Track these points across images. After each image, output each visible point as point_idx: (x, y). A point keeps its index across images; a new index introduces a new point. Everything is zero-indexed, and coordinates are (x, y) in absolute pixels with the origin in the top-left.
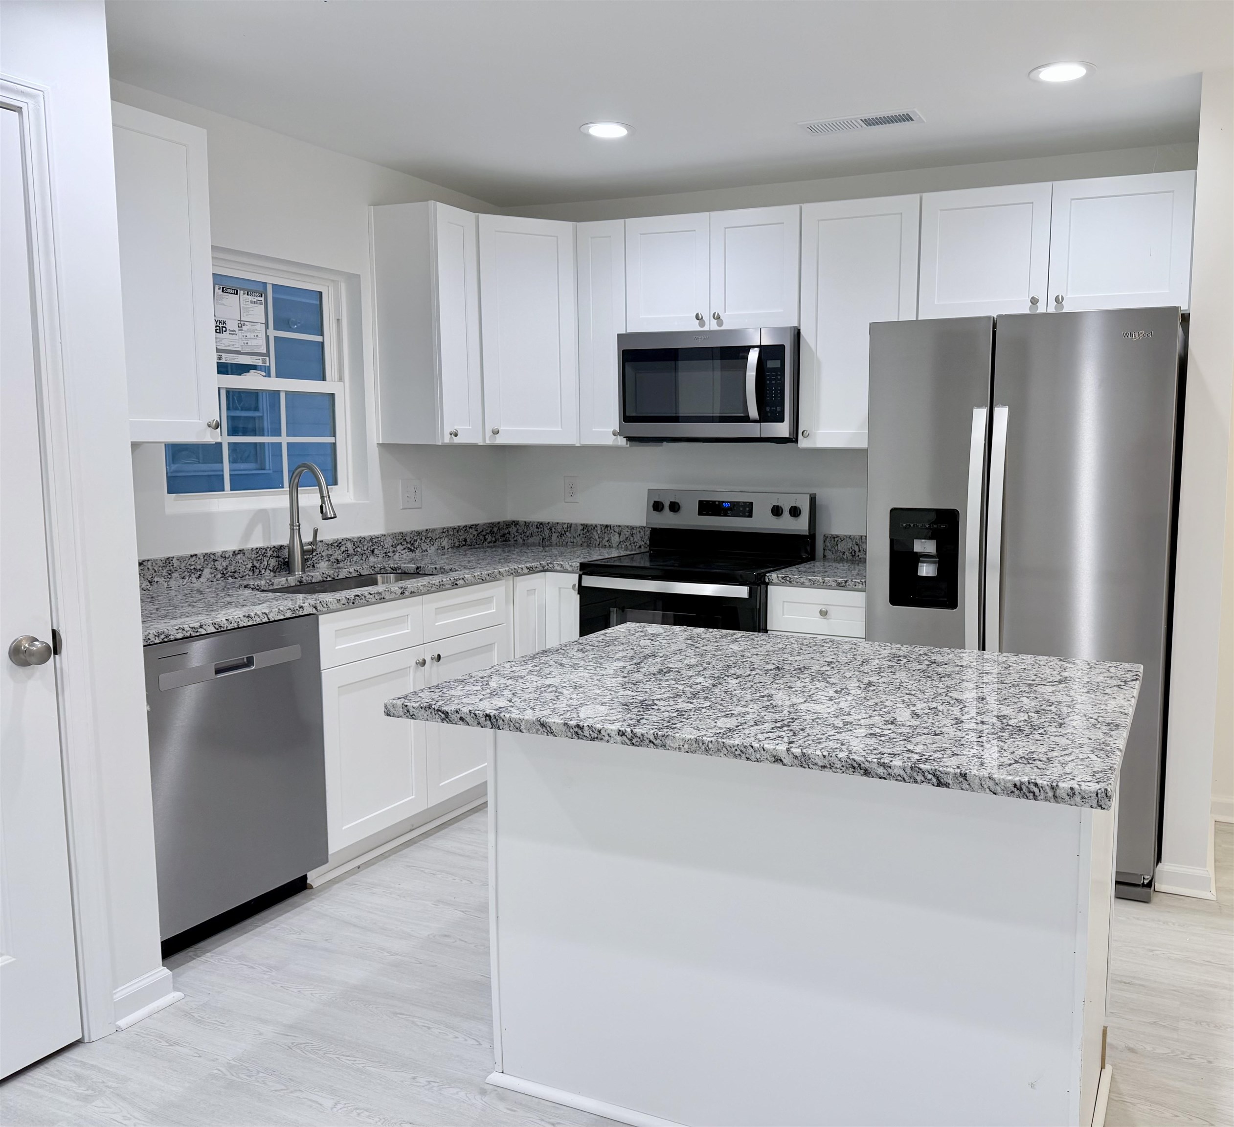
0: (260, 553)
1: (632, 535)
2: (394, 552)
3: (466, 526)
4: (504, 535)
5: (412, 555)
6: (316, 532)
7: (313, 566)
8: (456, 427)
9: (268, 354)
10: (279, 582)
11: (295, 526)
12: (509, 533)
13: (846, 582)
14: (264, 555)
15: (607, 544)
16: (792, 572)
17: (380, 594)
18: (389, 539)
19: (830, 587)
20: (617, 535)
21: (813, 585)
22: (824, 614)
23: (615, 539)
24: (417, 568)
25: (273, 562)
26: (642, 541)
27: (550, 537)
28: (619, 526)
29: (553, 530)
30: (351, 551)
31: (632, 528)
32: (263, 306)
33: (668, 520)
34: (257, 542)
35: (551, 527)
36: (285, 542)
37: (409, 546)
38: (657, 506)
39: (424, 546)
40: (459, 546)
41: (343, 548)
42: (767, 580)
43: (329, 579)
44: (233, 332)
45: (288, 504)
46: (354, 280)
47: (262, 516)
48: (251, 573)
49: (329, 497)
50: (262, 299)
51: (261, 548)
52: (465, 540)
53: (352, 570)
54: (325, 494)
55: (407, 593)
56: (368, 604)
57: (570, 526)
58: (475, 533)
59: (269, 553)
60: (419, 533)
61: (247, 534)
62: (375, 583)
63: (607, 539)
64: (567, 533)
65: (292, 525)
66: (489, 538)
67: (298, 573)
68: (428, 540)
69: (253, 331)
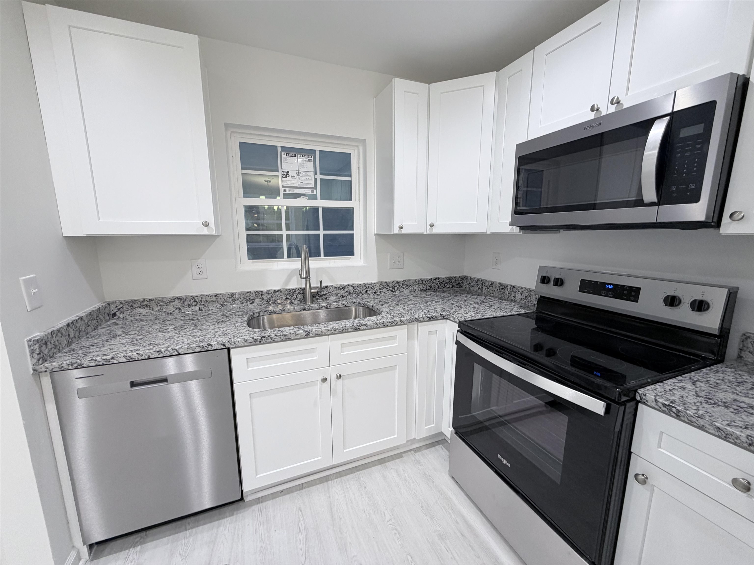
1: (530, 295)
6: (321, 282)
7: (326, 299)
9: (315, 188)
15: (513, 298)
18: (378, 285)
22: (742, 485)
27: (482, 289)
28: (522, 288)
29: (484, 284)
30: (351, 291)
31: (530, 291)
32: (313, 162)
33: (552, 292)
34: (292, 286)
35: (483, 282)
38: (544, 280)
40: (426, 290)
41: (346, 290)
42: (638, 399)
44: (293, 177)
48: (285, 301)
52: (431, 286)
53: (340, 304)
57: (493, 283)
58: (438, 282)
60: (398, 282)
65: (306, 278)
66: (448, 286)
68: (404, 287)
69: (306, 176)
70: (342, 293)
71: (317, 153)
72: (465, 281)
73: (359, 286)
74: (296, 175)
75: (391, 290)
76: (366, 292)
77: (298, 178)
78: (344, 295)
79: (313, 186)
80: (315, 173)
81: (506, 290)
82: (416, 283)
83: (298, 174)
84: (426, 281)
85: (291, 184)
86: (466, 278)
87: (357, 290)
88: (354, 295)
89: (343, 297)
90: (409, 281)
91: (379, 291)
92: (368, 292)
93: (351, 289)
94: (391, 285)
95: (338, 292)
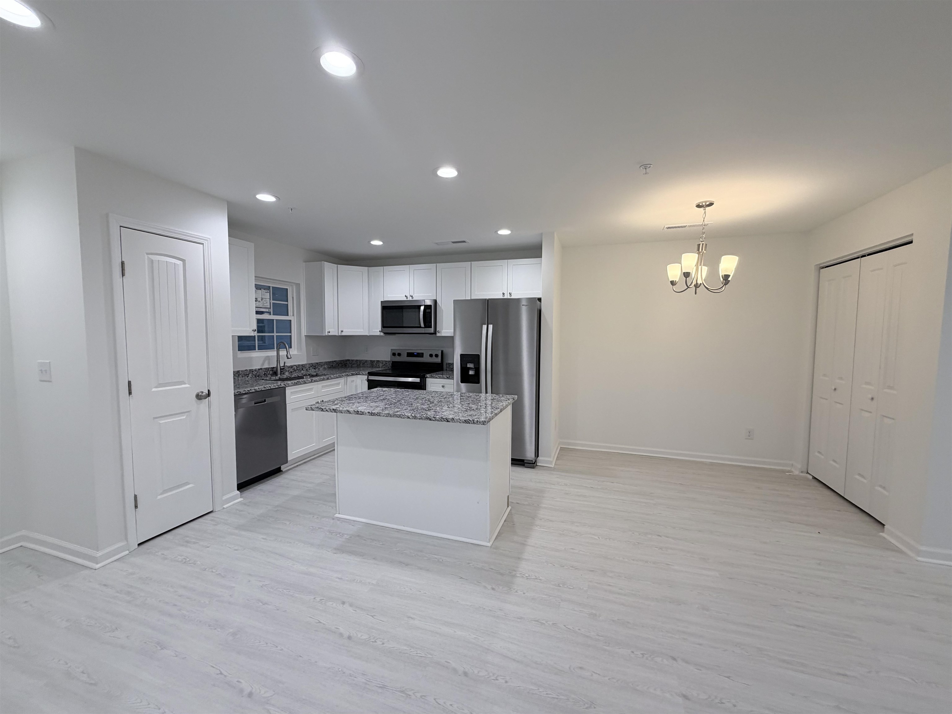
0: (267, 369)
1: (386, 364)
2: (309, 369)
3: (332, 361)
4: (345, 364)
5: (315, 370)
6: (285, 363)
7: (284, 374)
8: (329, 330)
9: (270, 308)
10: (273, 378)
11: (278, 361)
12: (347, 363)
13: (449, 377)
14: (268, 370)
15: (378, 367)
16: (434, 375)
17: (304, 381)
18: (308, 365)
19: (445, 379)
20: (381, 364)
21: (440, 378)
22: (443, 387)
23: (381, 365)
24: (317, 374)
25: (271, 372)
26: (389, 365)
27: (360, 364)
28: (382, 361)
29: (361, 362)
30: (296, 369)
31: (386, 361)
32: (269, 293)
33: (397, 359)
34: (266, 366)
35: (360, 361)
36: (275, 366)
37: (314, 367)
38: (394, 354)
39: (319, 367)
40: (330, 368)
41: (293, 368)
42: (426, 377)
43: (289, 377)
44: (259, 302)
45: (276, 354)
46: (298, 285)
47: (268, 358)
48: (264, 376)
49: (289, 352)
50: (269, 291)
51: (267, 368)
52: (332, 366)
53: (296, 375)
54: (288, 351)
55: (313, 381)
56: (301, 384)
57: (366, 361)
58: (335, 363)
59: (270, 369)
60: (317, 363)
61: (263, 364)
62: (303, 378)
63: (378, 365)
64: (365, 363)
65: (277, 361)
66: (340, 365)
67: (279, 376)
68: (320, 366)
69: (266, 301)
70: (291, 370)
71: (271, 288)
72: (348, 362)
73: (299, 365)
74: (260, 300)
75: (314, 368)
76: (302, 369)
77: (262, 302)
78: (292, 371)
79: (269, 307)
80: (270, 300)
81: (374, 363)
82: (326, 364)
83: (262, 299)
84: (330, 362)
85: (258, 306)
86: (349, 360)
87: (298, 368)
88: (297, 371)
89: (291, 372)
90: (322, 363)
91: (309, 368)
92: (304, 369)
93: (295, 367)
94: (314, 365)
95: (289, 369)
